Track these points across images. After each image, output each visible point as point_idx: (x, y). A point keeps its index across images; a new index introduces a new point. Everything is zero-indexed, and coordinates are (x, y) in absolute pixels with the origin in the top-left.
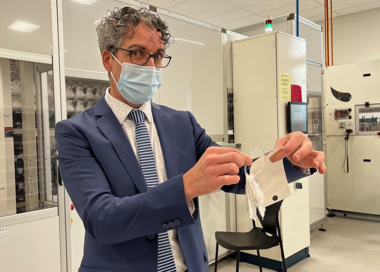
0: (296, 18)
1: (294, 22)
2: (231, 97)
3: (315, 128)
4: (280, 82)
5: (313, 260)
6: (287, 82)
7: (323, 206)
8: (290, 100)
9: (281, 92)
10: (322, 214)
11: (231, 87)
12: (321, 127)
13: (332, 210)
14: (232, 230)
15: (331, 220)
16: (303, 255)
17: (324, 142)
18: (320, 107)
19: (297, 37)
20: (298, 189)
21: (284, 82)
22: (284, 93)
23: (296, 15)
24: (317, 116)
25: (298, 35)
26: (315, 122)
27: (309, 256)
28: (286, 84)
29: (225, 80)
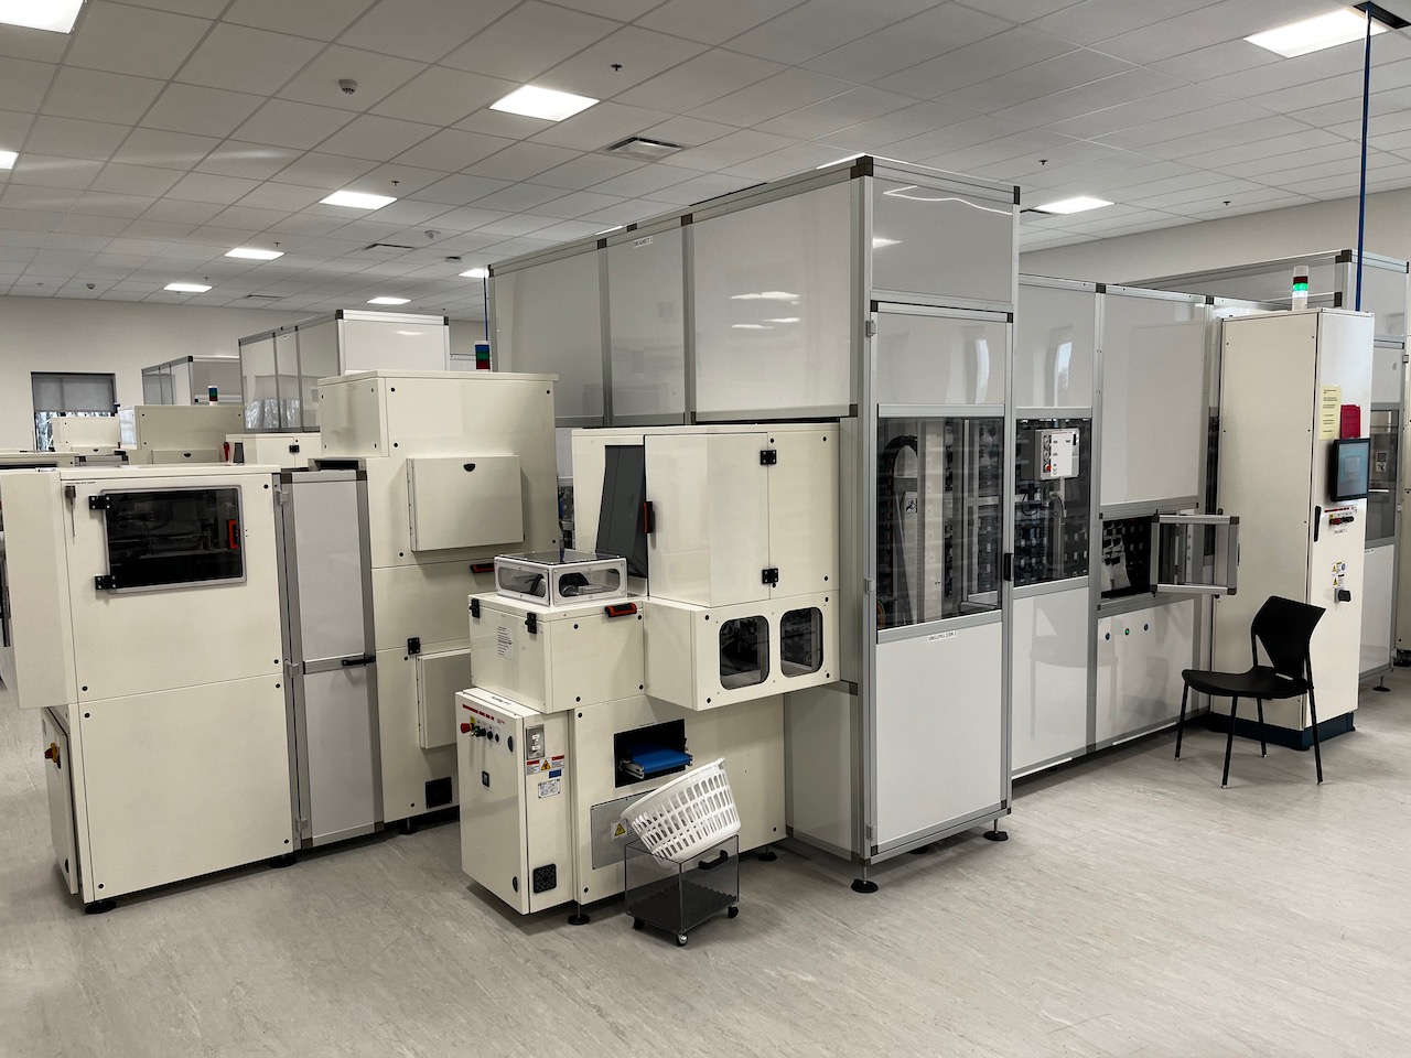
0: (1355, 259)
1: (1351, 267)
2: (1214, 427)
3: (1378, 469)
4: (1321, 402)
5: (1361, 735)
6: (1333, 403)
7: (1387, 644)
8: (1337, 437)
9: (1321, 422)
10: (1384, 658)
11: (1216, 405)
12: (1393, 468)
13: (1406, 652)
14: (1203, 667)
15: (1401, 672)
16: (1343, 725)
17: (1399, 508)
18: (1395, 425)
19: (1357, 313)
20: (1342, 602)
21: (1328, 403)
22: (1326, 422)
23: (1355, 252)
24: (1387, 442)
25: (1358, 309)
26: (1381, 458)
27: (1354, 729)
28: (1333, 406)
29: (1206, 393)
